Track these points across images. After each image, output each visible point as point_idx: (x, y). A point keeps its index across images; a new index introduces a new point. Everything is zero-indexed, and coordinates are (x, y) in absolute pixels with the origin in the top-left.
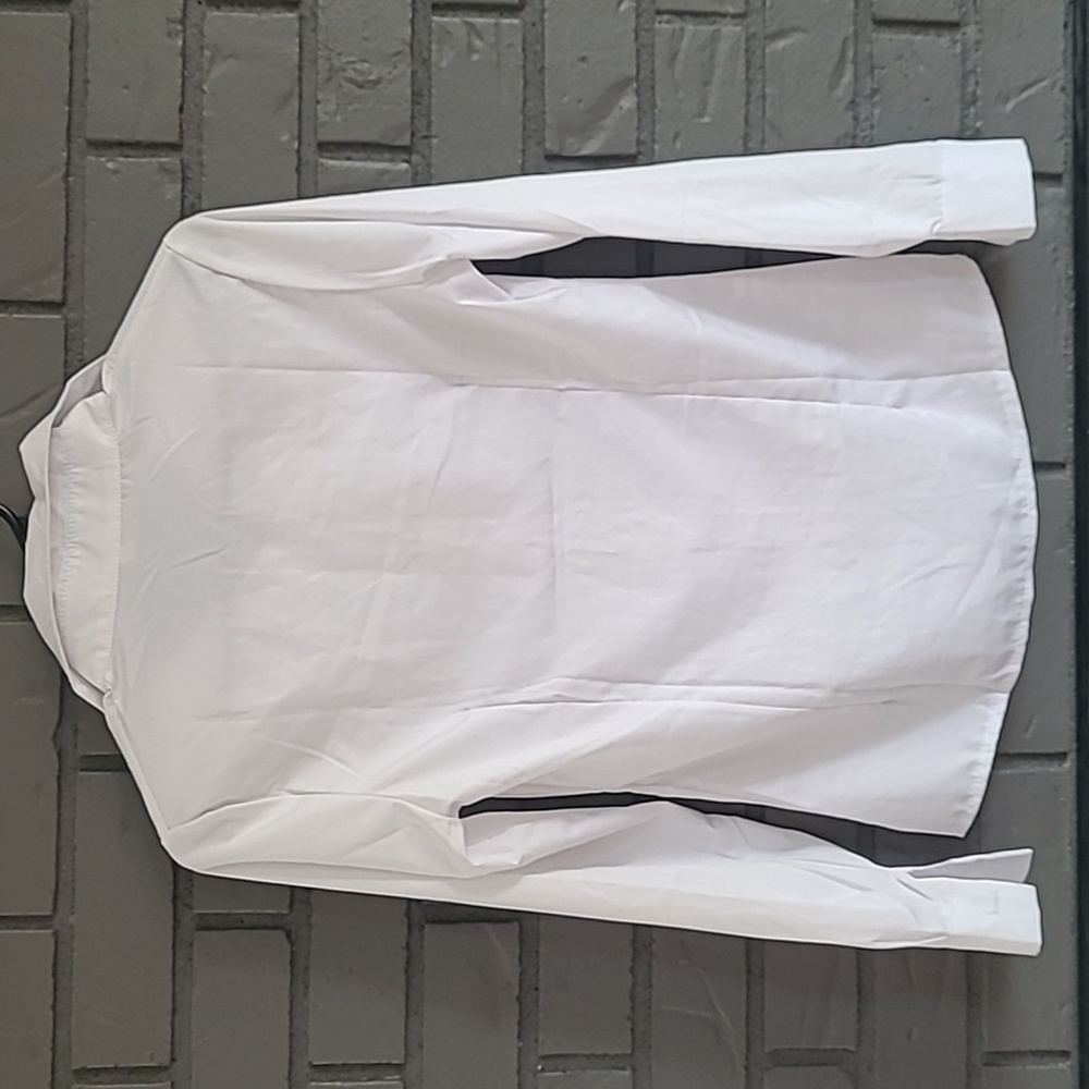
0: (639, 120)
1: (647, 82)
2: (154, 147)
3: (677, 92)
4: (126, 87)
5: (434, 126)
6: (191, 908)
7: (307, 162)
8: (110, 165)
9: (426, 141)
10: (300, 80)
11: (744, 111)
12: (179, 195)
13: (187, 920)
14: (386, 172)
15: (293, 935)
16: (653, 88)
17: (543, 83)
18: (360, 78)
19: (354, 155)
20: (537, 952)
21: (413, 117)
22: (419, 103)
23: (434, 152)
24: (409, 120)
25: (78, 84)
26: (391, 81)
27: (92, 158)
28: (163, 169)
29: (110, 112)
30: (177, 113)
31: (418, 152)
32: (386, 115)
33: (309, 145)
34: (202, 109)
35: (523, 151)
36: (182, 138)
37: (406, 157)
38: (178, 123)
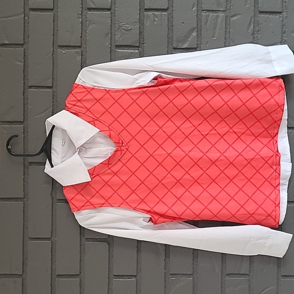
0: (197, 39)
1: (199, 29)
2: (75, 47)
3: (207, 31)
4: (67, 32)
5: (145, 41)
6: (84, 236)
7: (113, 50)
8: (64, 52)
9: (143, 44)
10: (111, 29)
11: (225, 36)
12: (81, 59)
13: (83, 239)
14: (132, 53)
15: (109, 243)
16: (201, 30)
17: (173, 29)
18: (126, 29)
19: (125, 48)
20: (169, 249)
21: (139, 38)
22: (141, 35)
23: (145, 47)
24: (138, 39)
25: (55, 31)
26: (134, 29)
27: (59, 50)
28: (77, 52)
29: (64, 38)
30: (80, 38)
31: (141, 47)
32: (133, 38)
33: (113, 46)
34: (86, 37)
35: (167, 47)
36: (81, 44)
37: (138, 49)
38: (80, 41)
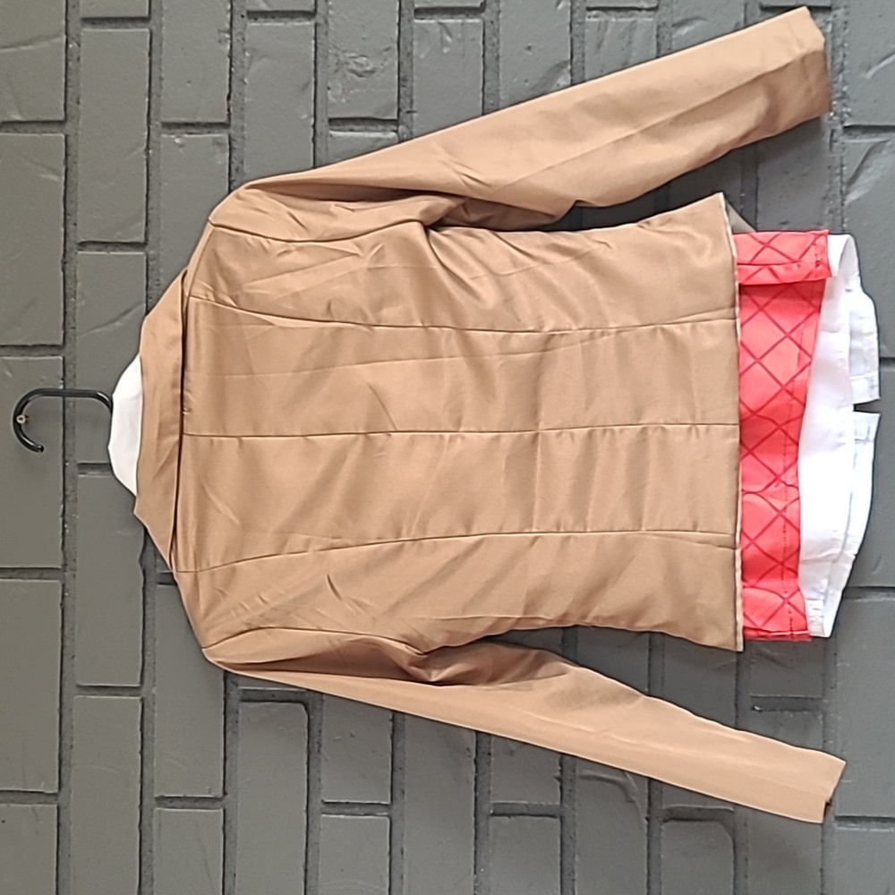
1: (579, 64)
2: (210, 126)
3: (602, 71)
4: (189, 82)
5: (415, 103)
6: (237, 685)
7: (321, 134)
8: (177, 141)
9: (409, 115)
10: (315, 71)
12: (228, 161)
13: (234, 695)
14: (379, 139)
15: (310, 707)
16: (583, 68)
17: (498, 67)
18: (359, 70)
19: (356, 127)
21: (399, 97)
22: (403, 86)
23: (415, 124)
24: (396, 99)
25: (155, 81)
26: (383, 71)
27: (164, 136)
28: (217, 143)
29: (178, 101)
30: (225, 100)
31: (403, 124)
32: (381, 98)
33: (322, 121)
34: (244, 96)
36: (229, 118)
37: (395, 128)
38: (226, 108)
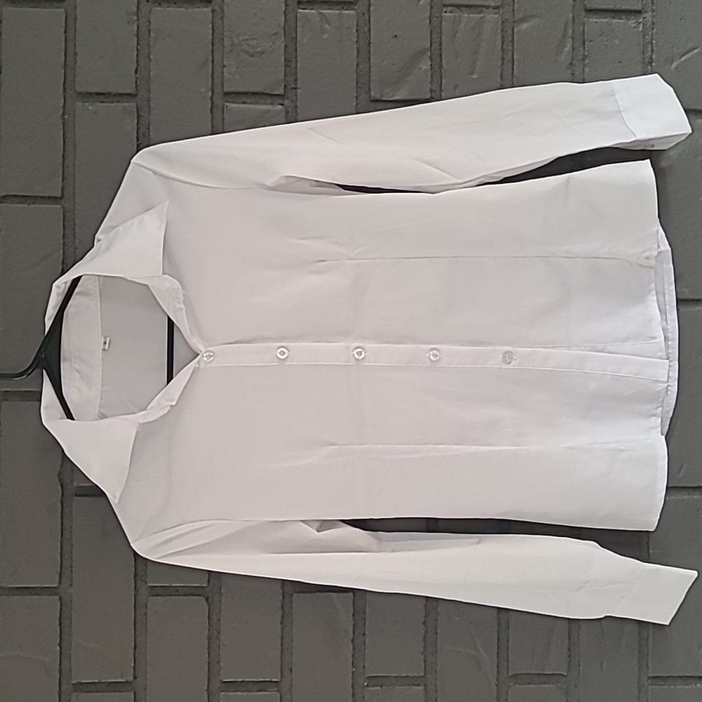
0: (432, 77)
1: (436, 51)
2: (120, 96)
3: (457, 58)
5: (299, 81)
6: (146, 583)
7: (217, 105)
8: (90, 108)
9: (294, 91)
10: (213, 51)
11: (500, 71)
12: (136, 127)
13: (143, 590)
14: (267, 112)
15: (210, 599)
16: (441, 55)
17: (369, 52)
18: (251, 51)
19: (247, 100)
20: (365, 612)
21: (285, 75)
22: (289, 66)
23: (299, 98)
24: (282, 77)
25: (70, 54)
26: (271, 52)
27: (79, 104)
28: (125, 110)
29: (91, 73)
30: (134, 73)
31: (288, 98)
32: (270, 76)
33: (219, 94)
34: (150, 71)
35: (357, 97)
36: (137, 90)
37: (281, 101)
38: (134, 80)
